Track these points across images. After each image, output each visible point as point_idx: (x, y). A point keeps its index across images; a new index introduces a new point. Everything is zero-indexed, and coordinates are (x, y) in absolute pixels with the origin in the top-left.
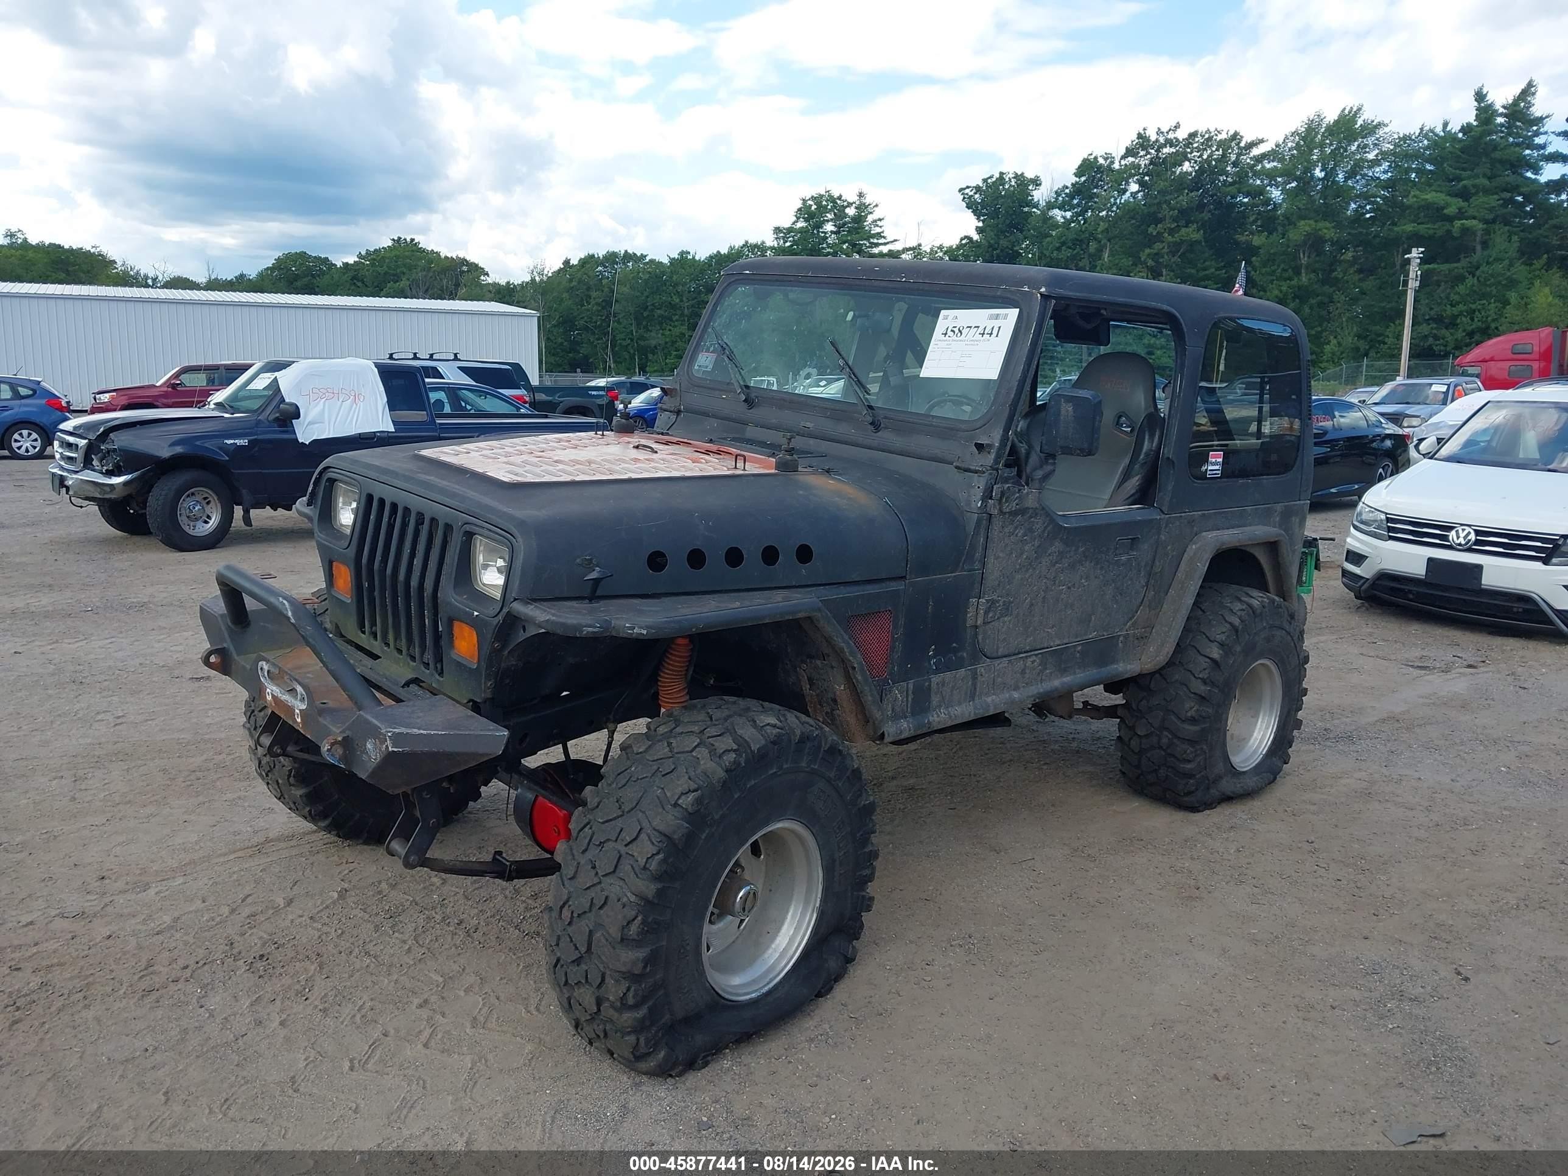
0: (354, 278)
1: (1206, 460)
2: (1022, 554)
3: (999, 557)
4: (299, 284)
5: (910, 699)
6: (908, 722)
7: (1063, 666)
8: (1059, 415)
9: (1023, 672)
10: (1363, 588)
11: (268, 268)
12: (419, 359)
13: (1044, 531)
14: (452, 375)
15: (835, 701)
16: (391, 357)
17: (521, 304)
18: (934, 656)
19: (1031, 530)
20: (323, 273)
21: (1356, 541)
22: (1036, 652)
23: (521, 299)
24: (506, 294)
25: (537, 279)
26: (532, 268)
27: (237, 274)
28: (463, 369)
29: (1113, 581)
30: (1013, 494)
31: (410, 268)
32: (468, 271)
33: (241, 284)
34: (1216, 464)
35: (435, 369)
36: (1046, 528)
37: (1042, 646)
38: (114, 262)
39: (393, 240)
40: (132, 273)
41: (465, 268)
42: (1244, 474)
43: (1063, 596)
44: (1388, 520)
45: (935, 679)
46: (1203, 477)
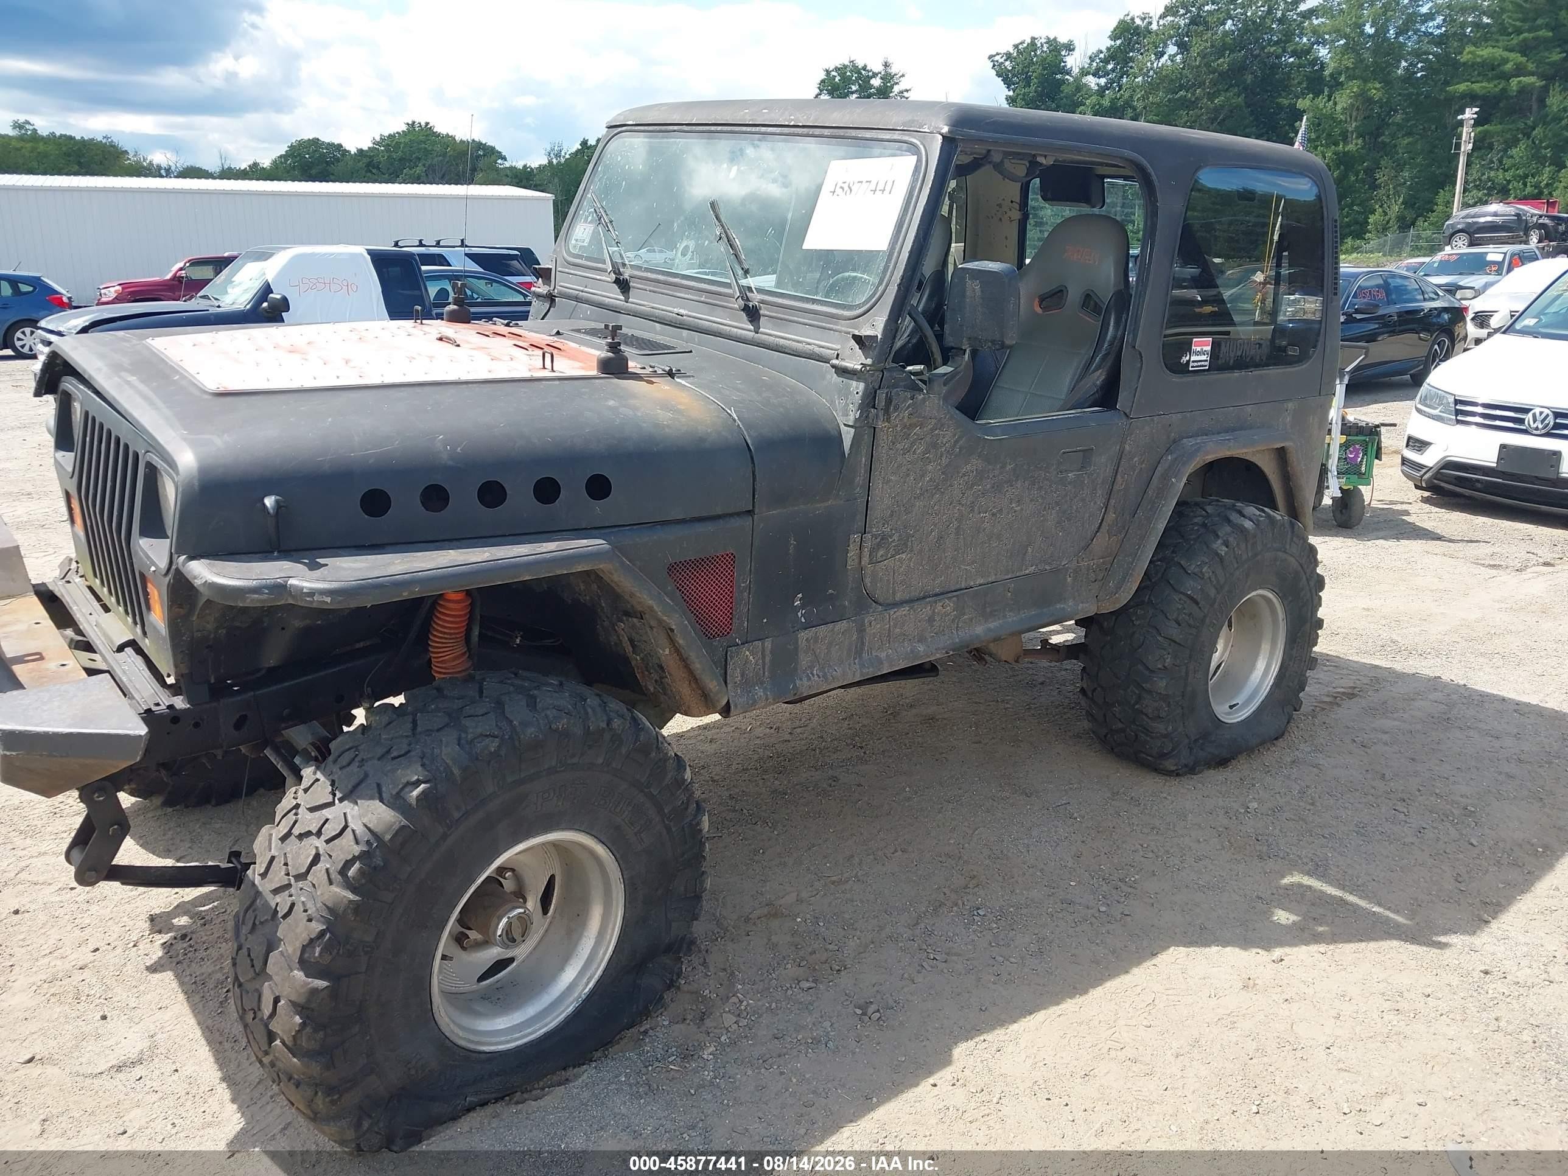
0: (369, 165)
1: (1187, 348)
2: (923, 476)
3: (889, 481)
4: (313, 172)
5: (767, 659)
6: (765, 689)
7: (988, 610)
8: (964, 296)
9: (931, 620)
10: (1426, 477)
11: (281, 157)
12: (425, 246)
13: (955, 445)
14: (459, 263)
15: (661, 667)
16: (396, 245)
17: (539, 188)
18: (802, 607)
19: (935, 445)
20: (338, 160)
21: (1419, 426)
22: (950, 595)
23: (538, 182)
24: (523, 178)
25: (555, 161)
26: (549, 149)
27: (251, 163)
28: (472, 257)
29: (1057, 504)
30: (905, 401)
31: (427, 152)
32: (484, 155)
33: (255, 172)
34: (1203, 353)
35: (441, 256)
36: (956, 442)
37: (958, 587)
38: (126, 152)
39: (408, 124)
40: (145, 164)
41: (481, 153)
42: (1242, 364)
43: (986, 525)
44: (1457, 402)
45: (803, 635)
46: (1184, 369)
